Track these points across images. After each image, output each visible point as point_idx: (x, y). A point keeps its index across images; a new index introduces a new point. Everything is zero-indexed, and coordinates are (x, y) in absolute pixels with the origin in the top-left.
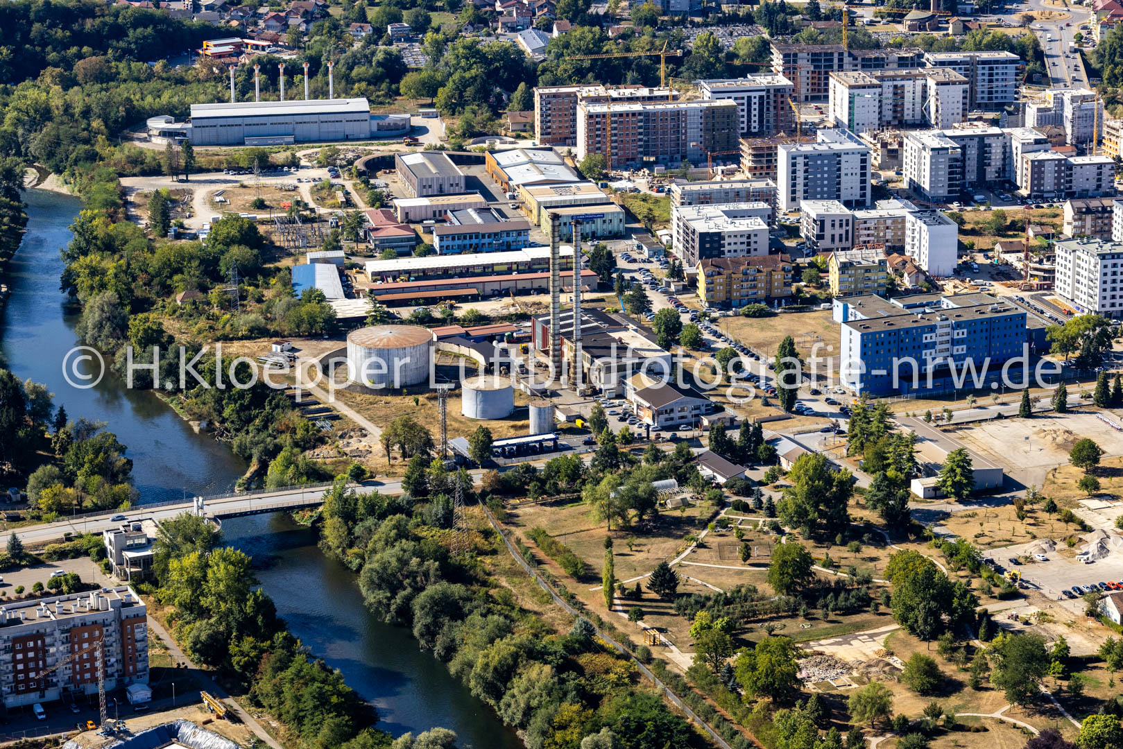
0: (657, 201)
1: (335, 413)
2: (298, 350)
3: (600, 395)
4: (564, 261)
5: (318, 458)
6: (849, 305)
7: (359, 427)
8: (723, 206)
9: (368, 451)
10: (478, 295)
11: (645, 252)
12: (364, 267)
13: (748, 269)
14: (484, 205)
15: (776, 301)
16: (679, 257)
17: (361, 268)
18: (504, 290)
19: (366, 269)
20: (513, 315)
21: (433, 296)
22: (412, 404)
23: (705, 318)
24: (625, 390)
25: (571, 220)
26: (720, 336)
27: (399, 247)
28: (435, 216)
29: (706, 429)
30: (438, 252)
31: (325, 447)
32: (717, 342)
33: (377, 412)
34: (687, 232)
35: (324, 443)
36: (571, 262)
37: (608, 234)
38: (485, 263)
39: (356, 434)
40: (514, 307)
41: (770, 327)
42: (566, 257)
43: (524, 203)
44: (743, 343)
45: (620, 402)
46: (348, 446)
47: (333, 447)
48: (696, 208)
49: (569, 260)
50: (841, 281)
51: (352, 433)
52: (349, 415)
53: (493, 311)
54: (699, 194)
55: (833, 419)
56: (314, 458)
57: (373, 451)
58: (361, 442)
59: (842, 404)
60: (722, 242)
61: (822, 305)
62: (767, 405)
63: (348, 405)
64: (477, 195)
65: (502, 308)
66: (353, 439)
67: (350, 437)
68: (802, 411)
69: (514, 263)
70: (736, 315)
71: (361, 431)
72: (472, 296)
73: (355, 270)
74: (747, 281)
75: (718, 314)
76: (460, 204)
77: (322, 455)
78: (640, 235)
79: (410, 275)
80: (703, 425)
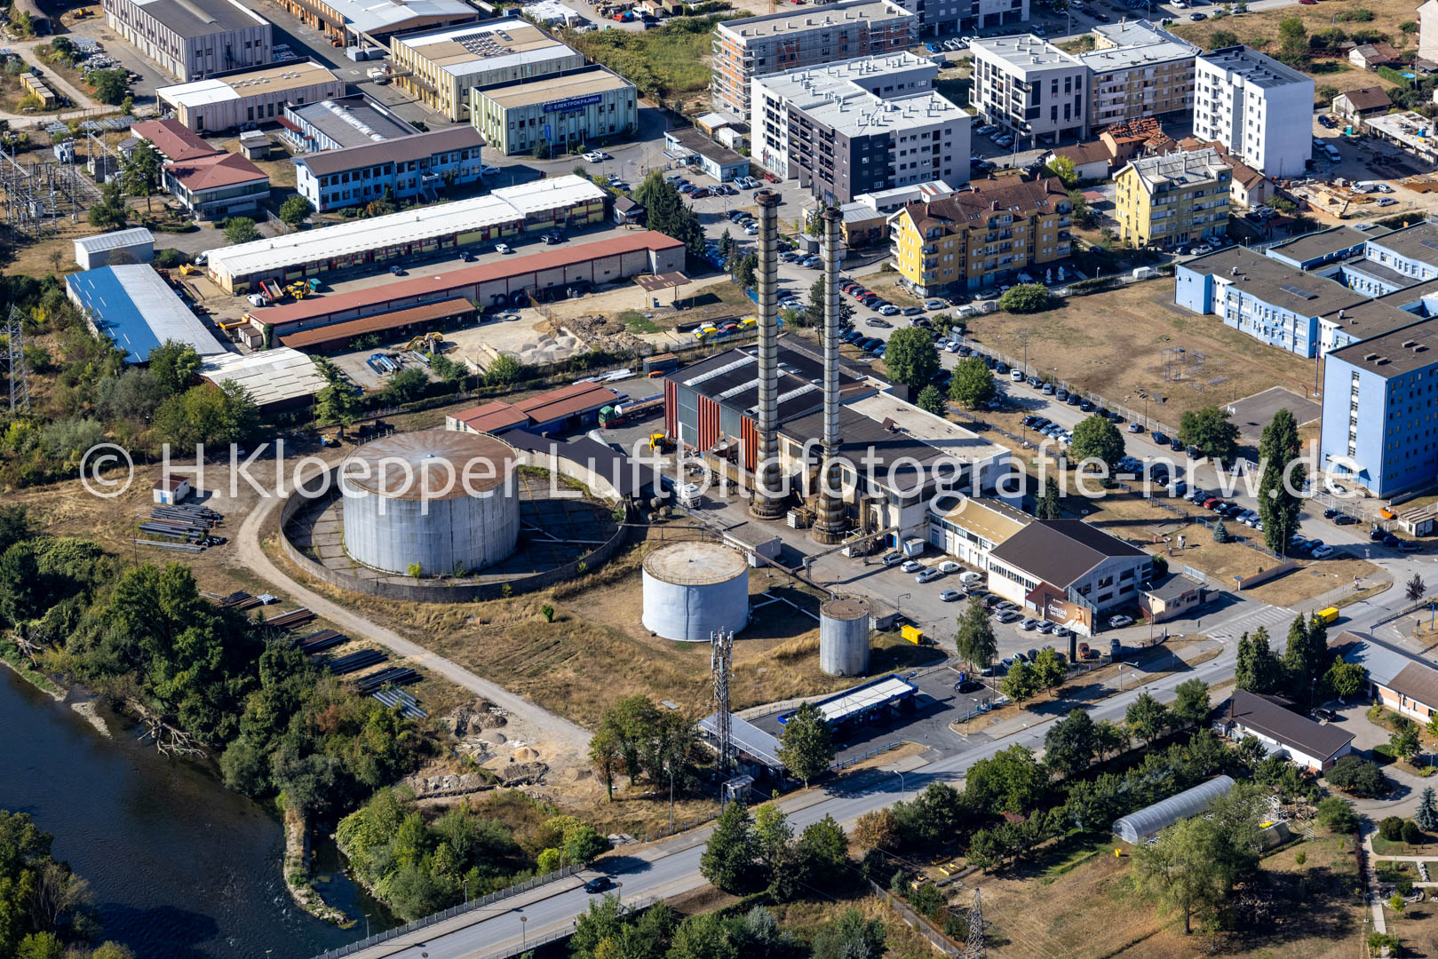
0: (641, 46)
1: (396, 663)
2: (205, 494)
3: (890, 551)
4: (583, 209)
5: (439, 795)
6: (1217, 278)
7: (473, 697)
8: (843, 68)
9: (539, 764)
10: (476, 312)
11: (713, 170)
12: (198, 260)
13: (997, 217)
14: (338, 87)
15: (1049, 271)
16: (777, 175)
17: (193, 263)
18: (515, 293)
19: (210, 265)
20: (580, 358)
21: (393, 325)
22: (535, 618)
23: (951, 329)
24: (941, 535)
25: (542, 115)
26: (1006, 369)
27: (238, 204)
28: (251, 117)
29: (1161, 620)
30: (318, 208)
31: (440, 763)
32: (1007, 383)
33: (481, 649)
34: (802, 132)
35: (433, 753)
36: (596, 212)
37: (607, 132)
38: (442, 233)
39: (482, 719)
40: (563, 334)
41: (1075, 334)
42: (587, 203)
43: (409, 75)
44: (1064, 385)
45: (946, 567)
46: (487, 756)
47: (459, 762)
48: (798, 76)
49: (591, 208)
50: (1154, 219)
51: (474, 719)
52: (429, 665)
53: (529, 352)
54: (778, 43)
55: (1376, 562)
56: (430, 796)
57: (548, 763)
58: (505, 740)
59: (1363, 519)
60: (890, 151)
61: (1136, 272)
62: (1228, 539)
63: (411, 638)
64: (313, 65)
65: (541, 340)
66: (487, 736)
67: (477, 729)
68: (1308, 551)
69: (495, 226)
70: (992, 312)
71: (488, 711)
72: (464, 315)
73: (183, 270)
74: (995, 239)
75: (959, 313)
76: (295, 91)
77: (446, 785)
78: (681, 133)
79: (304, 273)
80: (1155, 611)
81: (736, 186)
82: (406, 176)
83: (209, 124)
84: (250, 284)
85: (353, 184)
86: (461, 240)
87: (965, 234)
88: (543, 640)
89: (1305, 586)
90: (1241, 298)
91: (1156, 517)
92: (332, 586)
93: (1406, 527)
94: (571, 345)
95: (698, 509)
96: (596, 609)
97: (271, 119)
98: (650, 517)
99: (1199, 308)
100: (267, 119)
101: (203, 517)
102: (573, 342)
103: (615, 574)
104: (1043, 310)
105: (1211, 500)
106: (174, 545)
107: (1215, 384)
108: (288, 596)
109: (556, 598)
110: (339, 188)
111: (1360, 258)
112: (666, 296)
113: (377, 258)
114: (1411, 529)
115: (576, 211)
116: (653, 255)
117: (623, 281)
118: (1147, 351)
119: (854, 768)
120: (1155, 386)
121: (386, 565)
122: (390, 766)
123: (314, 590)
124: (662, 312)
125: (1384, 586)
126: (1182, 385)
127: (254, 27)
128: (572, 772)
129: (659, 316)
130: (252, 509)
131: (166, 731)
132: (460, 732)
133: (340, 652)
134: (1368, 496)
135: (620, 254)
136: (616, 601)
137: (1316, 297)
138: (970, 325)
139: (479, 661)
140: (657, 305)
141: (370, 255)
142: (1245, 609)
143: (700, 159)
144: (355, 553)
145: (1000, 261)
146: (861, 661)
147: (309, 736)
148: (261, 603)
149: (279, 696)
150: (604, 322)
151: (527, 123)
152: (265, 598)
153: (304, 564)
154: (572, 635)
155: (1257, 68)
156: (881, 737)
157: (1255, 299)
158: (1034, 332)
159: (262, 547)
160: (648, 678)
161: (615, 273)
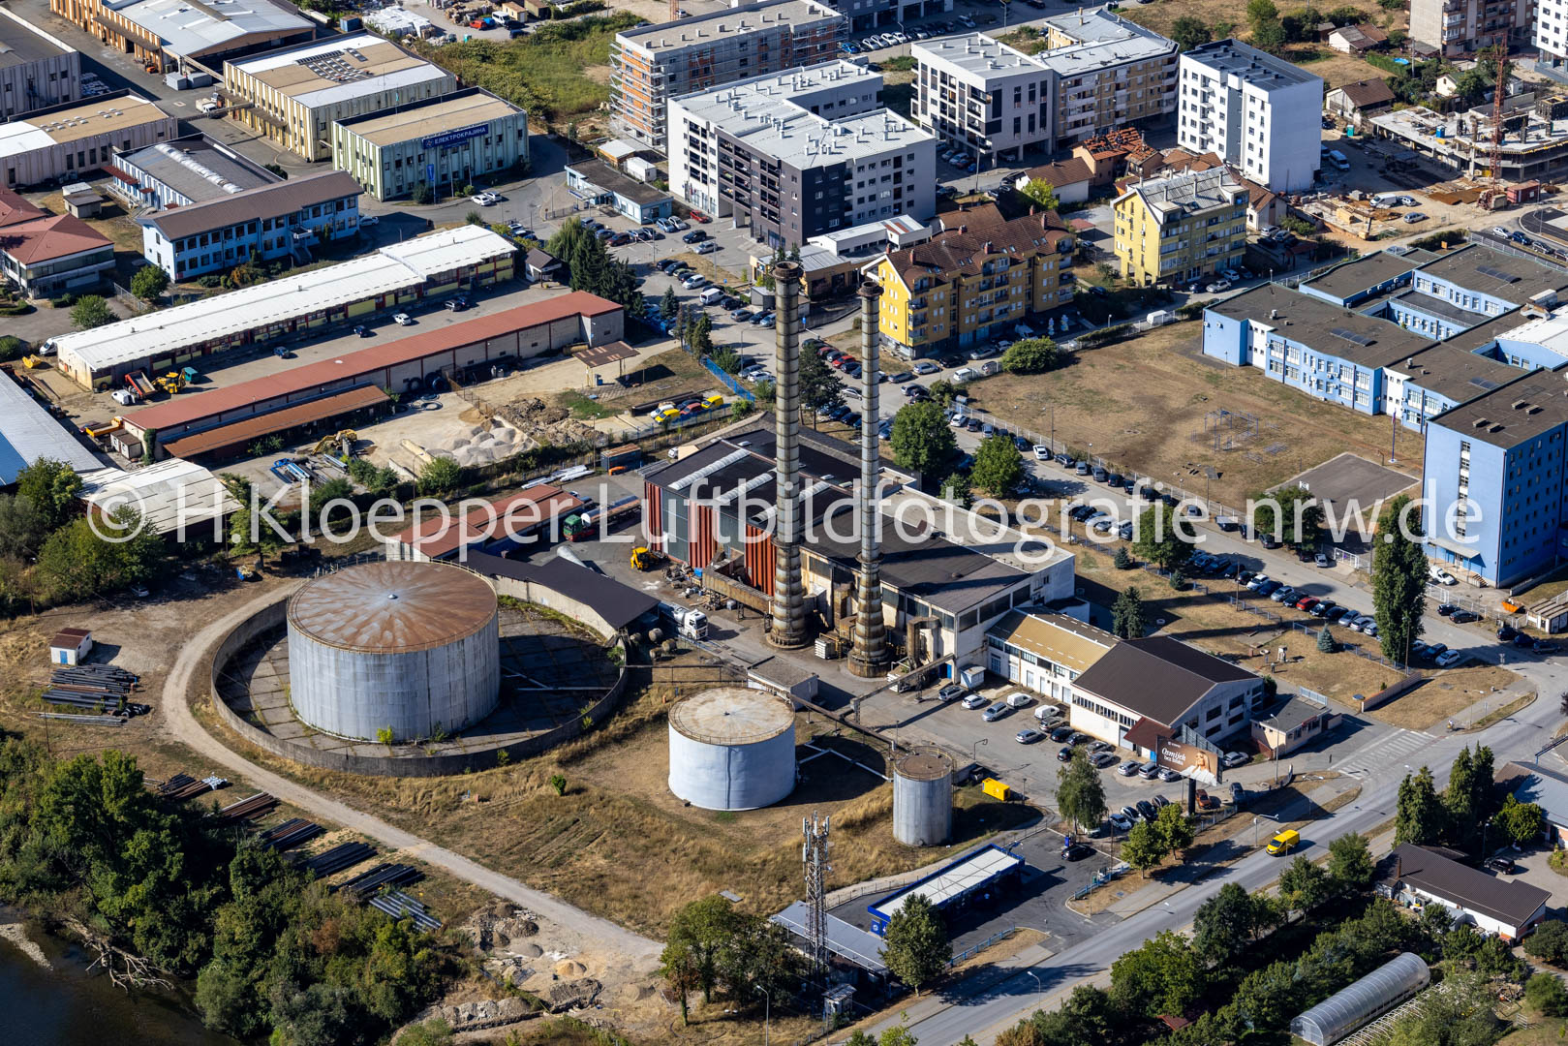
1: (388, 858)
2: (114, 650)
3: (944, 682)
4: (490, 267)
5: (474, 1028)
6: (1254, 323)
7: (491, 897)
8: (773, 83)
9: (590, 982)
10: (390, 402)
11: (630, 210)
12: (43, 350)
13: (992, 262)
14: (170, 125)
15: (1051, 321)
16: (705, 212)
17: (37, 352)
18: (432, 376)
19: (61, 356)
20: (527, 455)
21: (295, 423)
22: (543, 790)
23: (954, 399)
24: (1003, 662)
25: (421, 152)
26: (1028, 445)
27: (78, 277)
28: (70, 166)
29: (1284, 754)
30: (173, 277)
31: (469, 985)
32: (1032, 463)
33: (486, 834)
34: (737, 163)
35: (456, 972)
36: (504, 269)
37: (495, 167)
38: (332, 304)
39: (509, 926)
40: (498, 425)
41: (1096, 398)
42: (494, 259)
43: (250, 107)
44: (1101, 463)
45: (1016, 700)
46: (524, 974)
47: (492, 984)
48: (724, 95)
49: (500, 264)
50: (1164, 253)
51: (499, 927)
52: (428, 858)
53: (464, 449)
54: (690, 55)
55: (1511, 668)
56: (464, 1029)
57: (600, 978)
58: (542, 952)
59: (1485, 615)
60: (846, 183)
61: (1150, 317)
62: (1336, 647)
63: (399, 824)
64: (134, 99)
65: (474, 433)
66: (519, 946)
67: (505, 940)
68: (1431, 658)
69: (389, 293)
70: (994, 374)
71: (513, 915)
72: (376, 406)
73: (28, 362)
74: (989, 287)
75: (956, 377)
76: (121, 132)
77: (482, 1015)
78: (585, 166)
79: (174, 361)
80: (1273, 745)
81: (659, 228)
82: (273, 234)
83: (22, 177)
84: (113, 377)
85: (213, 247)
86: (352, 312)
87: (957, 284)
88: (558, 819)
89: (1438, 702)
90: (1286, 347)
91: (1244, 624)
92: (289, 761)
93: (1537, 622)
94: (511, 440)
95: (705, 640)
96: (611, 775)
97: (93, 167)
98: (652, 654)
99: (1234, 359)
100: (89, 167)
101: (118, 680)
102: (512, 434)
103: (626, 729)
104: (1053, 369)
105: (1305, 600)
106: (88, 717)
107: (1273, 453)
108: (239, 777)
109: (562, 763)
110: (197, 252)
111: (1408, 290)
112: (610, 372)
113: (257, 338)
114: (1543, 625)
115: (482, 270)
116: (587, 322)
117: (554, 354)
118: (1185, 415)
119: (967, 965)
120: (1204, 457)
121: (350, 731)
122: (411, 994)
123: (269, 768)
124: (609, 391)
125: (1528, 698)
126: (1235, 455)
127: (59, 55)
128: (631, 990)
129: (605, 397)
130: (172, 665)
131: (117, 957)
132: (486, 944)
133: (318, 846)
134: (1483, 586)
135: (549, 322)
136: (633, 762)
137: (1374, 342)
138: (972, 391)
139: (487, 851)
140: (600, 383)
141: (249, 334)
142: (1374, 736)
143: (613, 197)
144: (309, 717)
145: (996, 312)
146: (945, 827)
147: (302, 959)
148: (209, 789)
149: (261, 912)
150: (543, 408)
151: (404, 162)
152: (213, 781)
153: (250, 734)
154: (592, 811)
155: (1253, 66)
156: (989, 924)
157: (1304, 348)
158: (1048, 397)
159: (194, 715)
160: (695, 861)
161: (543, 346)
